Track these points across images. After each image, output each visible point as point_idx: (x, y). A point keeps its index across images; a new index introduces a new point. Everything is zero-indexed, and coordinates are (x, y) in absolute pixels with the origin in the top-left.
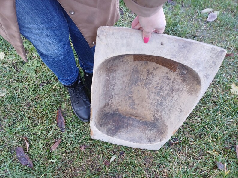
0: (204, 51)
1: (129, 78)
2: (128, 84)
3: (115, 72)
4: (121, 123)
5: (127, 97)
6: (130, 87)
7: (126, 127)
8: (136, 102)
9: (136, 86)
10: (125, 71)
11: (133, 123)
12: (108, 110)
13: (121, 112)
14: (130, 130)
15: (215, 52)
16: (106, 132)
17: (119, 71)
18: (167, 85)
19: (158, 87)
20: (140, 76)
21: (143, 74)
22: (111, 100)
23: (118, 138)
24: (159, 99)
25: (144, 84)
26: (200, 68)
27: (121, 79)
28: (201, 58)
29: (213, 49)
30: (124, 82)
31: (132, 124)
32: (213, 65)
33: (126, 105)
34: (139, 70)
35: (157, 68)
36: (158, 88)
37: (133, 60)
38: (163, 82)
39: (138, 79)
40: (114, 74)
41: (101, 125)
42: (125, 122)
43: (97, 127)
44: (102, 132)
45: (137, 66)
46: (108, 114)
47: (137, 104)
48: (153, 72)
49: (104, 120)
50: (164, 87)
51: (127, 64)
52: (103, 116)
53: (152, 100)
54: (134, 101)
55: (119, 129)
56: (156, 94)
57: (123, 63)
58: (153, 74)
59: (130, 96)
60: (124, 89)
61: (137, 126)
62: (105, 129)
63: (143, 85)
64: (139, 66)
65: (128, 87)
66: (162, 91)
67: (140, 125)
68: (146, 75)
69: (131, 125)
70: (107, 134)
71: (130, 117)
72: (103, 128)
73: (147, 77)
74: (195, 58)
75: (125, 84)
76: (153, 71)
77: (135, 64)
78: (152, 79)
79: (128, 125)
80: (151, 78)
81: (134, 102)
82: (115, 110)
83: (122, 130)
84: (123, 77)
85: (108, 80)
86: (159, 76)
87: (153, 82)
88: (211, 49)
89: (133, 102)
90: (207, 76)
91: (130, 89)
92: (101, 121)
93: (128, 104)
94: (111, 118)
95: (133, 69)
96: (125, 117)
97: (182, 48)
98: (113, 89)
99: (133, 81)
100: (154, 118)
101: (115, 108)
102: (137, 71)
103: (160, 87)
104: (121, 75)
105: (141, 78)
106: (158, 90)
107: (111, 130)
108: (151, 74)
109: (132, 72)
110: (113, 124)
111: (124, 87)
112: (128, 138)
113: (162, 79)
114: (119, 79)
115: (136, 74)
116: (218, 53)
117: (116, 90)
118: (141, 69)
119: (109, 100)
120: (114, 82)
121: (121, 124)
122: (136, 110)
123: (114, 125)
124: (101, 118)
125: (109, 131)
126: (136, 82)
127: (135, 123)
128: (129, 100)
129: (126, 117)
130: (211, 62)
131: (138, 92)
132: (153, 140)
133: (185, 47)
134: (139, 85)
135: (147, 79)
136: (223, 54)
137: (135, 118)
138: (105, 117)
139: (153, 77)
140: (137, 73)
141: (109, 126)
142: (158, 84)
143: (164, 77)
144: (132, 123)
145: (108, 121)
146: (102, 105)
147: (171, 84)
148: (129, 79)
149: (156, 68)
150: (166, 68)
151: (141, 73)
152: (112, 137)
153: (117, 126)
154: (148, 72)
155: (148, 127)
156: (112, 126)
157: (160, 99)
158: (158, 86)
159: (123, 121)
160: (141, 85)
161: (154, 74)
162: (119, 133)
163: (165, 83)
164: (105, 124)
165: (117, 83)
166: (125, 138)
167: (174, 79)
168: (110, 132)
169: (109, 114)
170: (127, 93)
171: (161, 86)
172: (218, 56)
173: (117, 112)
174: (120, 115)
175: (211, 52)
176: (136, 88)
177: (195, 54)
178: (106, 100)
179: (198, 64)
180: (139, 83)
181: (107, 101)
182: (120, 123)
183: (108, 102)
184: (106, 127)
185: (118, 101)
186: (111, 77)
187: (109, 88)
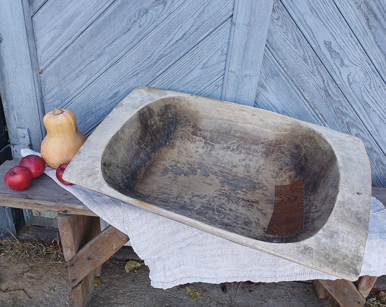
0: (355, 245)
1: (241, 176)
2: (228, 172)
3: (264, 155)
4: (148, 140)
5: (196, 166)
6: (219, 175)
7: (139, 142)
8: (182, 178)
9: (222, 182)
10: (258, 171)
11: (139, 158)
12: (183, 131)
13: (164, 149)
14: (132, 147)
15: (355, 262)
16: (151, 107)
17: (262, 161)
18: (233, 221)
19: (223, 210)
20: (244, 190)
21: (247, 195)
22: (201, 141)
23: (131, 119)
24: (195, 207)
25: (226, 193)
26: (323, 239)
27: (244, 163)
28: (343, 241)
29: (359, 259)
30: (236, 167)
31: (139, 156)
32: (331, 260)
33: (178, 162)
34: (257, 191)
35: (265, 214)
36: (220, 209)
37: (279, 184)
38: (237, 217)
39: (236, 187)
40: (260, 154)
41: (167, 107)
42: (147, 147)
43: (169, 99)
44: (157, 102)
45: (265, 188)
46: (175, 128)
47: (176, 177)
48: (255, 208)
49: (170, 116)
50: (227, 217)
51: (272, 175)
52: (176, 119)
53: (190, 199)
54: (185, 175)
55: (142, 130)
56: (206, 205)
57: (276, 169)
58: (249, 206)
59: (199, 171)
60: (219, 164)
61: (133, 162)
62: (156, 110)
63: (223, 191)
64: (265, 192)
65: (220, 172)
66: (216, 213)
67: (133, 166)
68: (246, 198)
69: (138, 153)
70: (147, 107)
71: (150, 159)
72: (160, 107)
73: (243, 199)
74: (342, 232)
75: (230, 167)
76: (257, 208)
77: (268, 186)
78: (239, 204)
79: (141, 148)
80: (241, 203)
81: (183, 175)
82: (173, 142)
83: (138, 133)
84: (247, 167)
85: (256, 141)
86: (249, 214)
87: (235, 205)
88: (359, 255)
89: (183, 173)
90: (308, 251)
91: (215, 173)
92: (173, 110)
93: (179, 165)
94: (165, 129)
95: (259, 183)
96: (153, 152)
97: (356, 216)
98: (229, 148)
99: (232, 180)
100: (143, 195)
101: (177, 143)
102: (254, 188)
103: (225, 212)
104: (251, 163)
105: (239, 192)
106: (217, 209)
107: (149, 116)
108: (250, 205)
109: (252, 181)
110: (155, 127)
111: (223, 165)
112: (124, 133)
113: (243, 217)
114: (244, 160)
115: (247, 186)
116: (354, 267)
117: (222, 152)
118: (258, 193)
119: (204, 137)
120: (243, 152)
121: (148, 138)
122: (159, 175)
123: (153, 126)
124: (177, 113)
125: (150, 114)
126: (229, 184)
127: (139, 161)
128: (189, 168)
129: (154, 154)
130: (336, 257)
131: (207, 183)
132: (106, 171)
133: (359, 219)
134: (223, 187)
135: (239, 198)
136: (351, 274)
137: (145, 166)
138: (173, 120)
139: (243, 206)
140: (251, 188)
141: (157, 118)
142: (231, 210)
143: (249, 219)
144: (141, 156)
145: (163, 122)
146: (204, 124)
147: (239, 226)
148: (238, 175)
149: (263, 212)
150: (268, 224)
151: (250, 193)
152: (139, 111)
153: (149, 129)
154: (252, 201)
155: (127, 178)
156: (153, 122)
157: (196, 209)
158: (225, 210)
159: (149, 145)
160: (223, 189)
161: (250, 209)
162: (137, 125)
163: (235, 219)
164: (163, 115)
165: (238, 156)
166: (125, 129)
167: (251, 231)
168: (148, 113)
169: (172, 129)
170: (207, 168)
171: (229, 214)
172: (347, 266)
173: (168, 144)
174: (161, 146)
175: (354, 255)
176: (217, 181)
177: (348, 232)
178: (211, 131)
179: (331, 237)
180: (227, 188)
181: (206, 134)
182: (150, 137)
183: (200, 134)
184: (158, 112)
185: (193, 151)
186: (259, 148)
187: (235, 141)
